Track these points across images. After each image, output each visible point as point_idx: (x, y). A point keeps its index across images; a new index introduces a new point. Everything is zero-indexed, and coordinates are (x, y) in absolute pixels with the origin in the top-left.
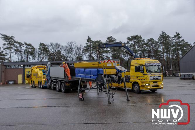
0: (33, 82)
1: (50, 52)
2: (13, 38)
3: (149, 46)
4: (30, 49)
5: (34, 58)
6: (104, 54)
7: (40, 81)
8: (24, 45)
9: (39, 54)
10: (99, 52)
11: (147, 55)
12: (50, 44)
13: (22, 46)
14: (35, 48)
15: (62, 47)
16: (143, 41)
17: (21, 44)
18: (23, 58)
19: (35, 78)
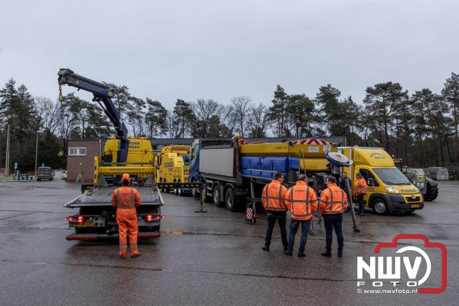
0: (163, 180)
1: (196, 119)
2: (126, 91)
3: (420, 107)
4: (157, 111)
5: (164, 132)
6: (312, 125)
7: (177, 179)
8: (147, 105)
9: (174, 123)
10: (301, 120)
11: (414, 128)
12: (197, 103)
13: (141, 107)
14: (166, 111)
15: (222, 107)
16: (405, 95)
17: (140, 103)
18: (144, 131)
19: (168, 173)
